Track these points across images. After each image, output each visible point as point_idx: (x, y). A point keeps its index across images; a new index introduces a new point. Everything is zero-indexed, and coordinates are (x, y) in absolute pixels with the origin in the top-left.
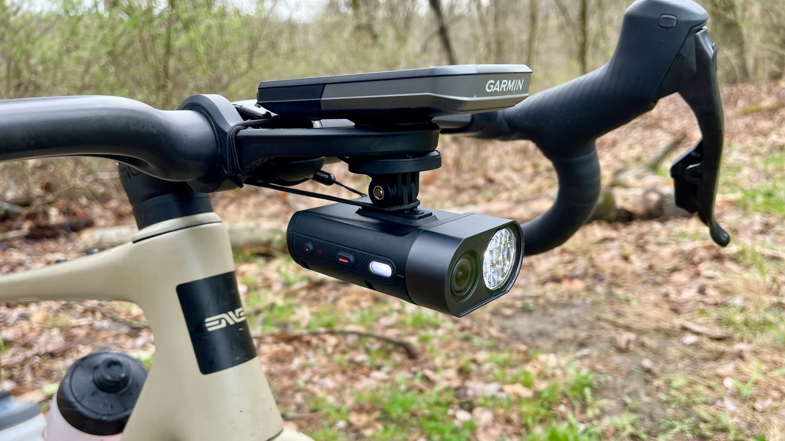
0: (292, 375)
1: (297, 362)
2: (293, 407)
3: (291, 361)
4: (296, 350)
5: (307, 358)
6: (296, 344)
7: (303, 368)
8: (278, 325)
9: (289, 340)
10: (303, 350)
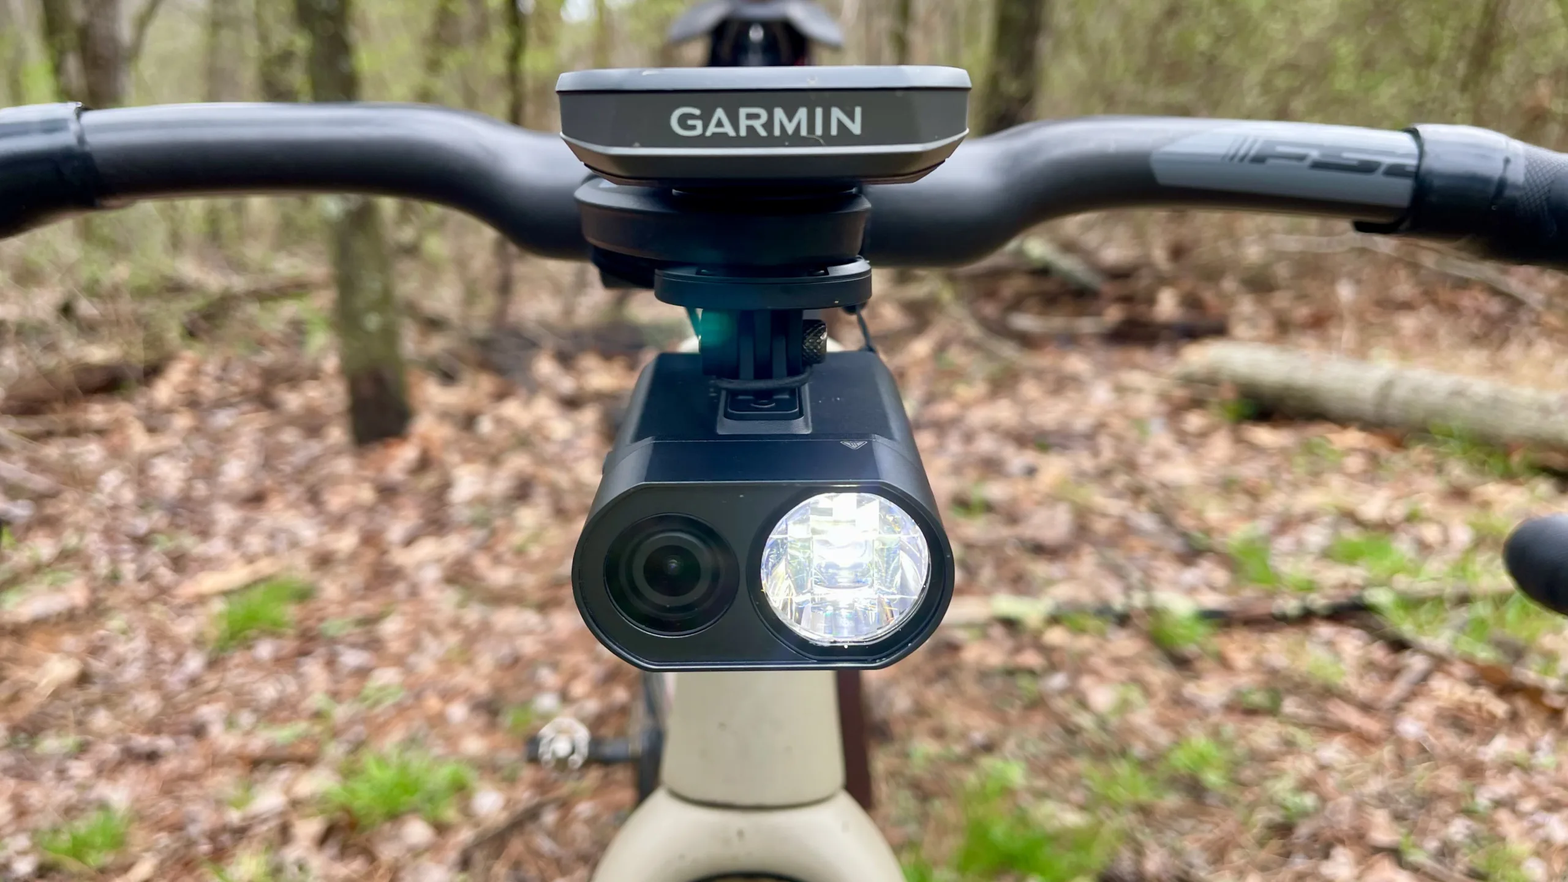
0: (1474, 771)
1: (1500, 746)
2: (1432, 844)
3: (1487, 738)
4: (1514, 718)
5: (1532, 749)
6: (1521, 704)
7: (1507, 766)
8: (1500, 645)
9: (1506, 689)
10: (1533, 726)
